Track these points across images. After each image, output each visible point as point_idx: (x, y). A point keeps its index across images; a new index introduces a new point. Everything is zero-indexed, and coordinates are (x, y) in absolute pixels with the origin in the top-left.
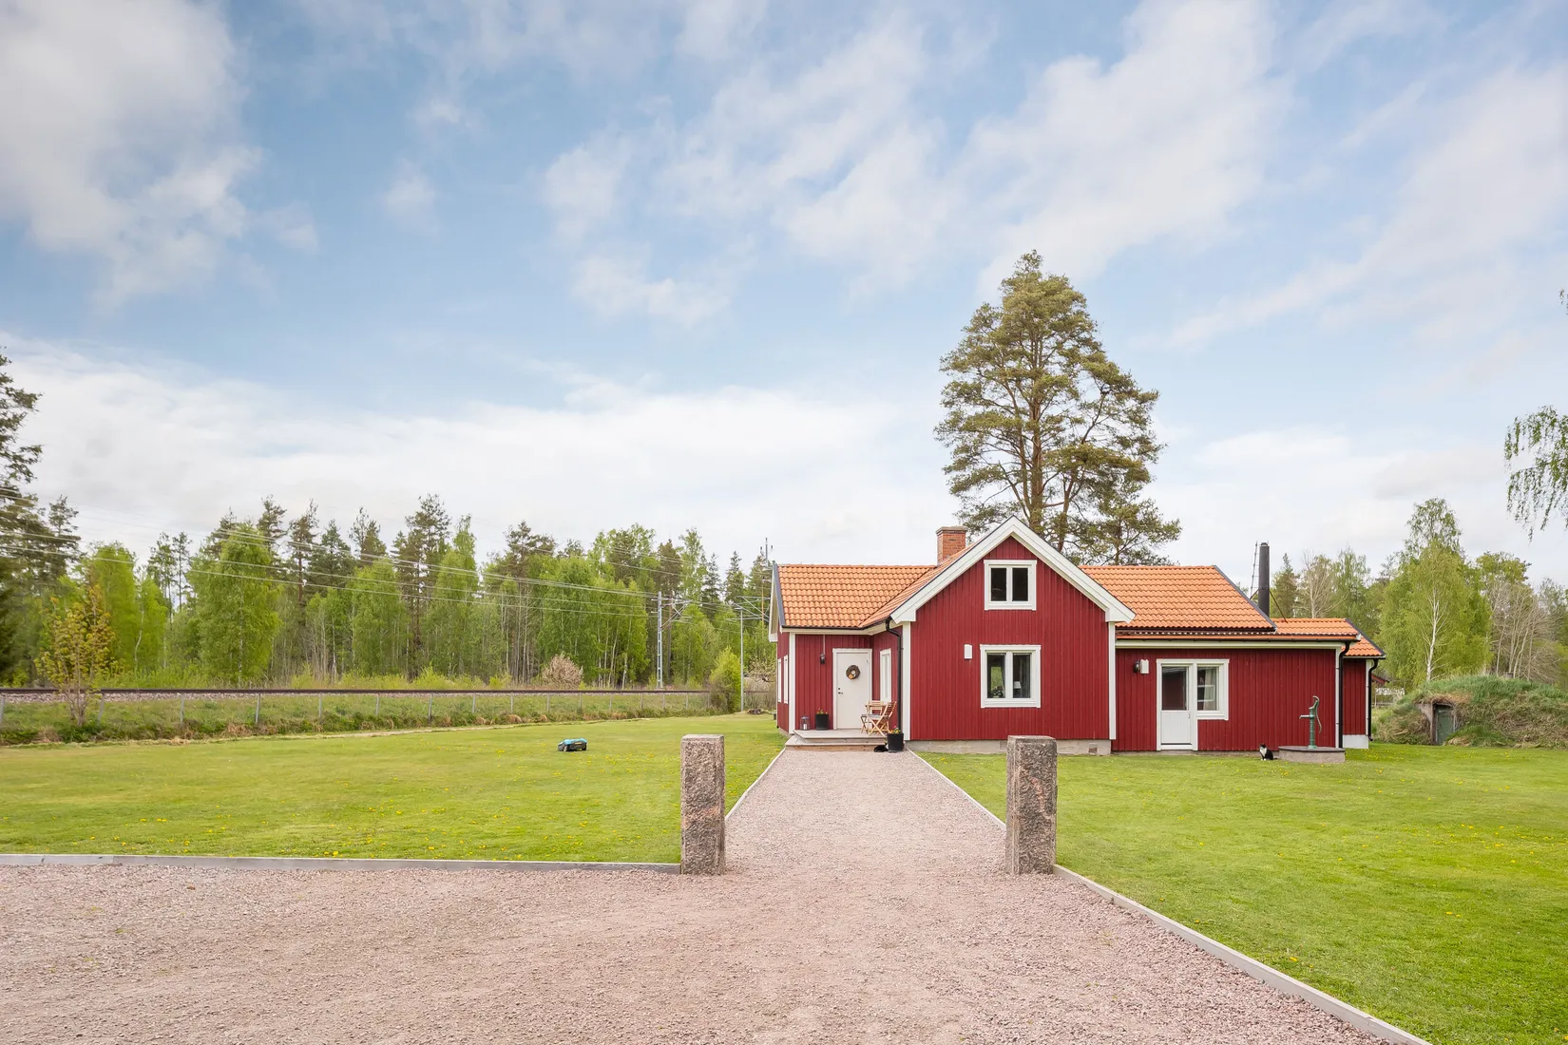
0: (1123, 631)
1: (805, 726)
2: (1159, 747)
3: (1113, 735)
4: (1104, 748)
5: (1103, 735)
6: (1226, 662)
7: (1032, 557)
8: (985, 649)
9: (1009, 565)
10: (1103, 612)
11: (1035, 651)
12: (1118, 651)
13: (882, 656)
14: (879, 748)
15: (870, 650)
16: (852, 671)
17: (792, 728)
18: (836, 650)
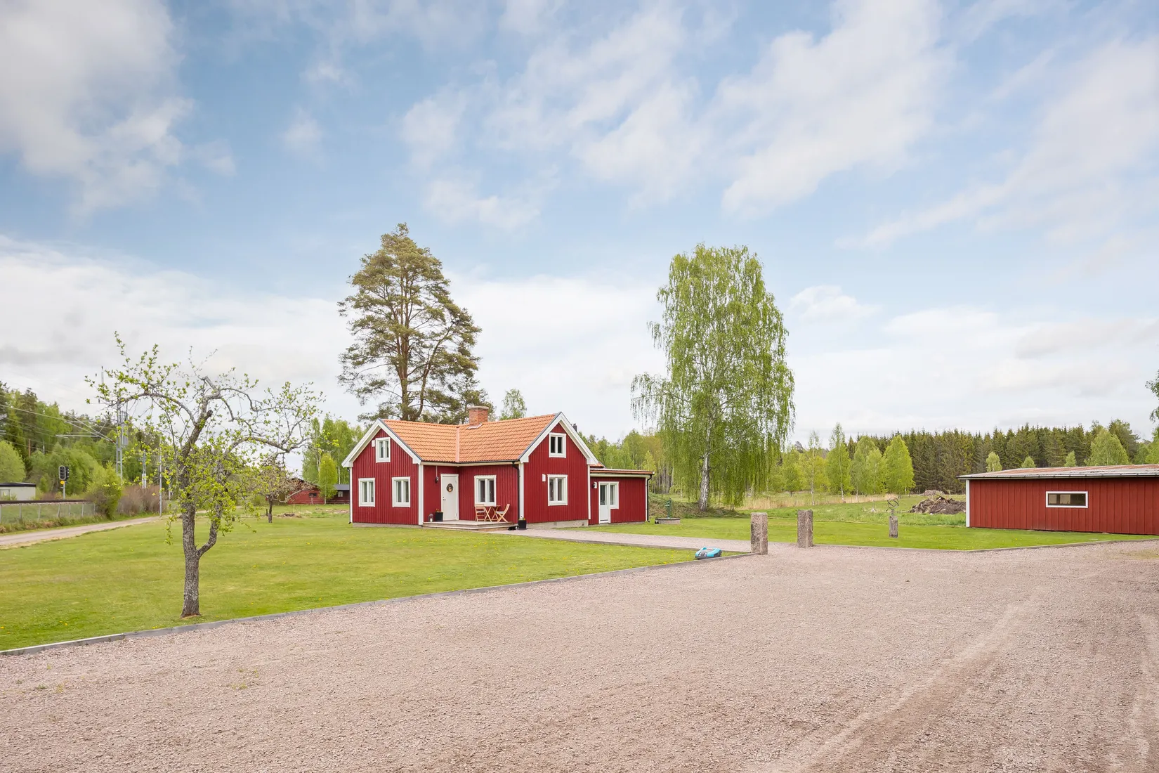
0: (591, 467)
1: (431, 520)
2: (600, 522)
3: (590, 518)
4: (586, 523)
5: (587, 518)
6: (618, 483)
7: (565, 433)
8: (550, 476)
9: (557, 435)
10: (585, 460)
11: (565, 477)
12: (591, 478)
13: (477, 479)
14: (512, 529)
15: (458, 475)
16: (450, 487)
17: (421, 521)
18: (442, 475)
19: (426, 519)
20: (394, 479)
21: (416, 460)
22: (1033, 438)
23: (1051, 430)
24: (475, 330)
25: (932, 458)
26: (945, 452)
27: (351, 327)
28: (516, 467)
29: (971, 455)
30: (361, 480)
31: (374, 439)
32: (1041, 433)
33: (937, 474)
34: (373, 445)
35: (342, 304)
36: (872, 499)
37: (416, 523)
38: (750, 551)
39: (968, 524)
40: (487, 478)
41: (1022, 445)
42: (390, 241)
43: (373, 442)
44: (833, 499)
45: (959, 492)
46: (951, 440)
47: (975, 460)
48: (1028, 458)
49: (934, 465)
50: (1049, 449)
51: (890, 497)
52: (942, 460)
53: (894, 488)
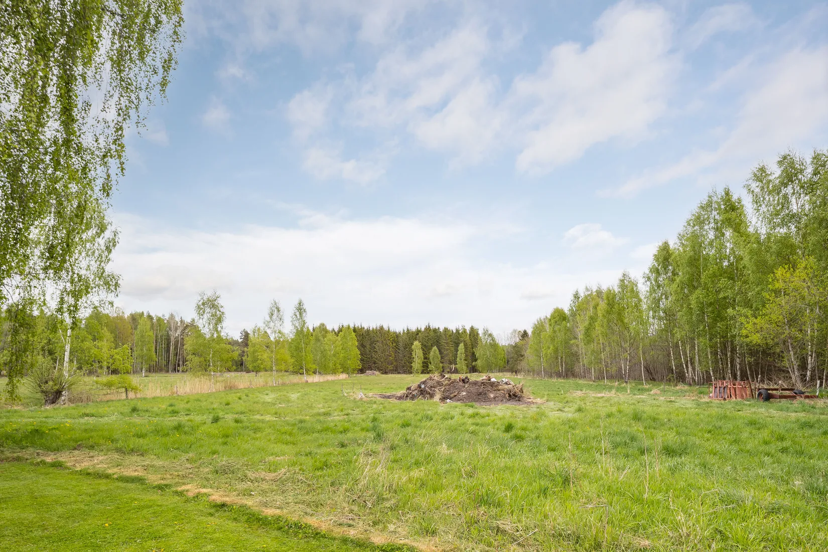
22: (432, 333)
23: (441, 330)
25: (368, 346)
26: (378, 341)
29: (394, 344)
33: (372, 358)
36: (330, 378)
41: (427, 338)
44: (295, 379)
45: (386, 373)
46: (381, 333)
47: (397, 347)
48: (435, 348)
49: (370, 351)
50: (443, 342)
51: (343, 376)
52: (375, 348)
53: (345, 370)
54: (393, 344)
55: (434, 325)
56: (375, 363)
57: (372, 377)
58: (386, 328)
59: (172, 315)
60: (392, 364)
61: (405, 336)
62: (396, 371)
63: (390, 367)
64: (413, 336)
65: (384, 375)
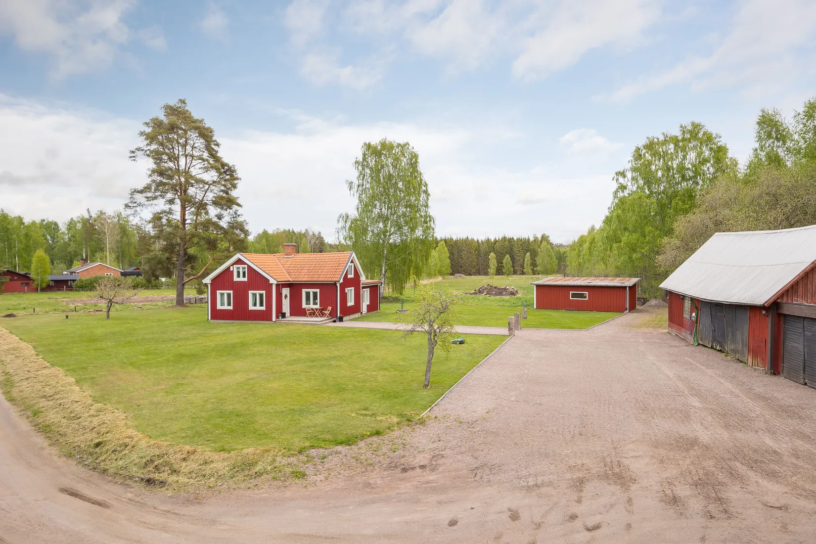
0: (362, 282)
1: (279, 317)
2: (363, 314)
4: (359, 315)
5: (360, 312)
6: (369, 289)
7: (353, 263)
8: (348, 289)
9: (350, 264)
10: (360, 277)
11: (353, 289)
12: (362, 288)
13: (304, 291)
14: (335, 321)
15: (289, 289)
16: (286, 296)
17: (274, 319)
18: (283, 289)
19: (277, 317)
20: (250, 292)
21: (272, 281)
24: (237, 179)
25: (456, 254)
26: (463, 250)
27: (150, 173)
28: (335, 284)
29: (477, 252)
30: (218, 292)
31: (232, 265)
32: (511, 240)
33: (459, 264)
34: (231, 269)
35: (133, 152)
37: (271, 320)
38: (508, 334)
39: (535, 307)
40: (311, 291)
42: (171, 111)
43: (231, 267)
45: (470, 275)
46: (467, 242)
47: (479, 255)
48: (508, 256)
49: (457, 258)
50: (515, 250)
51: (440, 278)
52: (461, 255)
53: (441, 273)
54: (475, 252)
55: (509, 235)
56: (461, 267)
57: (460, 279)
58: (470, 238)
59: (307, 230)
60: (474, 268)
61: (486, 245)
62: (478, 273)
63: (474, 270)
64: (491, 246)
65: (468, 277)
